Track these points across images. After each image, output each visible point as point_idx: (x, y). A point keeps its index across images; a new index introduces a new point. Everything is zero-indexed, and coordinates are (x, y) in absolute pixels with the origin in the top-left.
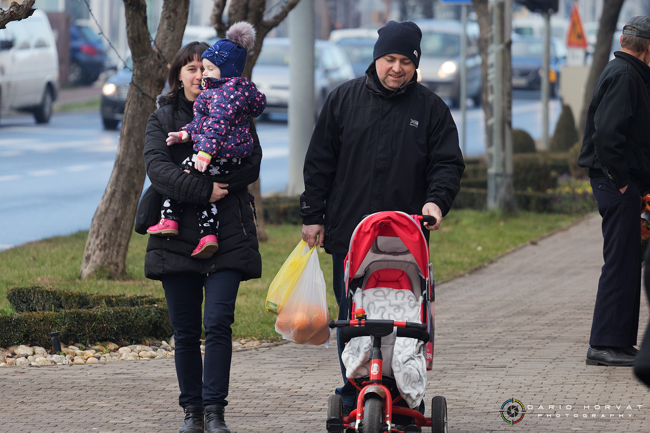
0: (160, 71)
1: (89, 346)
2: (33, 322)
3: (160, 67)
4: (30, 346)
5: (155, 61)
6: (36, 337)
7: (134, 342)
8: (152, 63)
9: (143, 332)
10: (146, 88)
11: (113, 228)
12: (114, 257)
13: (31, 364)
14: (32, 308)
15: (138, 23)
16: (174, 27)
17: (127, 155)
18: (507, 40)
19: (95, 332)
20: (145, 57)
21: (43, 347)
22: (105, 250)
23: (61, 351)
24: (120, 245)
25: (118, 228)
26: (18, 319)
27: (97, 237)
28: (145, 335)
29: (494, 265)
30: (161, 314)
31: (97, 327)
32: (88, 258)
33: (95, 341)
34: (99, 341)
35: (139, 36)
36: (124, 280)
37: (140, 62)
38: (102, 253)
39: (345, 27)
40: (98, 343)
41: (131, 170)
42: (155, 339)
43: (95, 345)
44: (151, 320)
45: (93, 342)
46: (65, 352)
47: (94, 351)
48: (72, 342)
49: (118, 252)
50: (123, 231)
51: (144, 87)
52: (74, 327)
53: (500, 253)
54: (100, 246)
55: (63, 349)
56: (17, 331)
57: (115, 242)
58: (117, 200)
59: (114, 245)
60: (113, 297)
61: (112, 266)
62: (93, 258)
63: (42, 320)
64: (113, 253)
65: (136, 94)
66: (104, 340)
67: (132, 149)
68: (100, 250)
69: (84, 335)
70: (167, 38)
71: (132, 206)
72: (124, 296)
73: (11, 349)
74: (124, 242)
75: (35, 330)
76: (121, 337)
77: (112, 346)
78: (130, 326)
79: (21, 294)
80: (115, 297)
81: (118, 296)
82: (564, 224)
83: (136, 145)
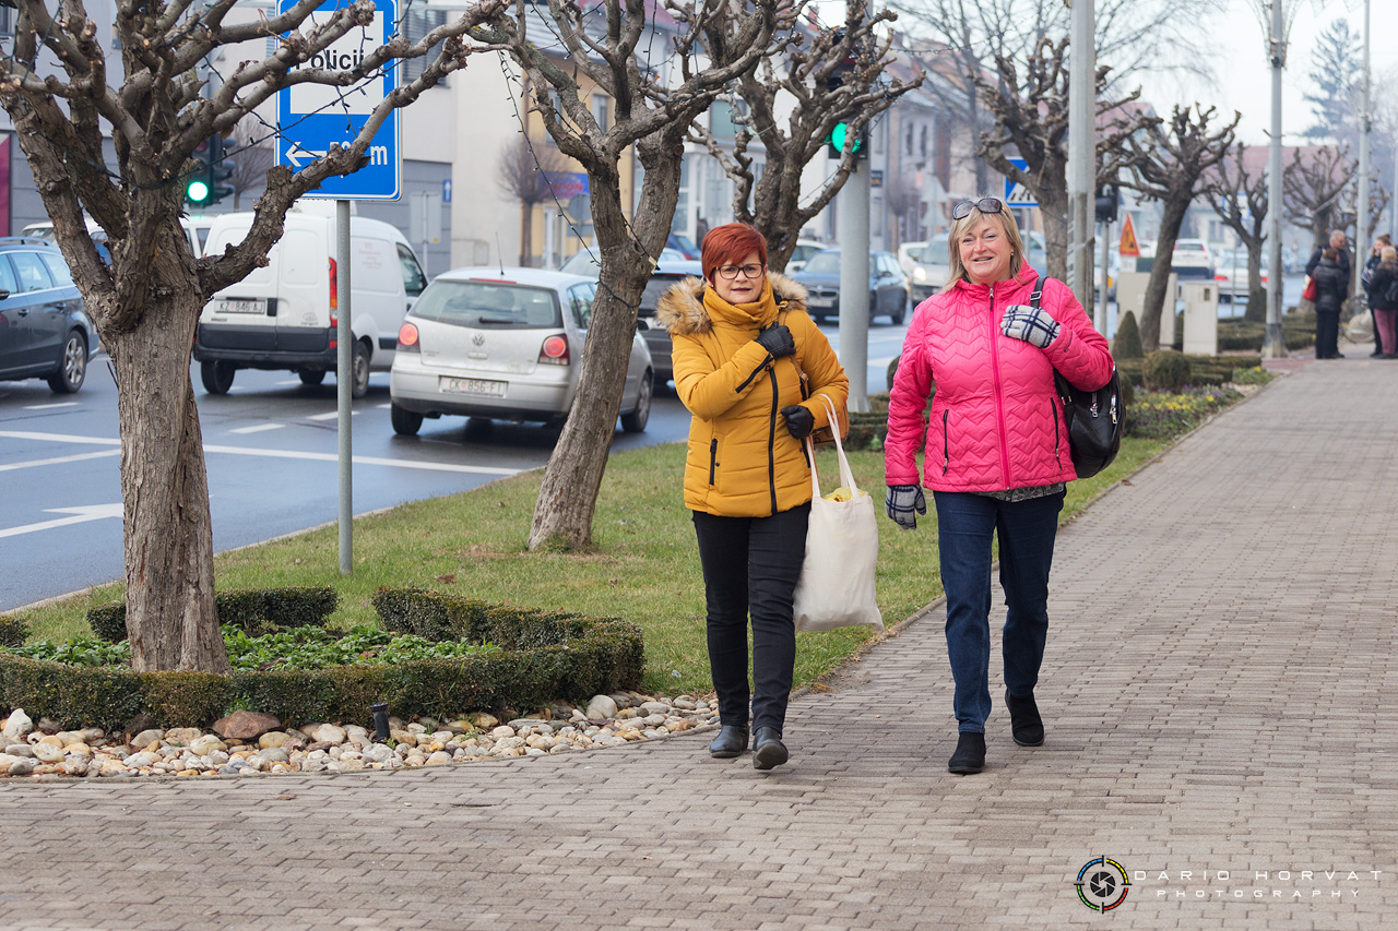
0: (639, 266)
1: (447, 721)
2: (346, 685)
3: (639, 261)
4: (341, 725)
5: (630, 252)
6: (352, 710)
7: (524, 713)
8: (627, 255)
9: (542, 695)
10: (619, 290)
11: (573, 481)
12: (574, 520)
13: (326, 768)
14: (407, 622)
15: (607, 200)
16: (659, 206)
17: (592, 381)
18: (1089, 238)
19: (455, 698)
20: (617, 247)
21: (363, 726)
22: (561, 511)
23: (389, 736)
24: (582, 504)
25: (580, 481)
26: (319, 680)
27: (551, 493)
28: (546, 699)
29: (1085, 518)
30: (574, 662)
31: (459, 689)
32: (538, 521)
33: (456, 713)
34: (463, 711)
35: (608, 217)
36: (587, 553)
37: (611, 253)
38: (558, 514)
39: (914, 240)
40: (462, 716)
41: (598, 401)
42: (564, 703)
43: (457, 720)
44: (555, 675)
45: (453, 714)
46: (397, 738)
47: (450, 734)
48: (416, 716)
49: (579, 514)
50: (586, 485)
51: (616, 288)
52: (418, 691)
53: (1089, 500)
54: (555, 506)
55: (395, 733)
56: (317, 701)
57: (576, 499)
58: (579, 443)
59: (574, 504)
60: (520, 613)
61: (571, 533)
62: (545, 522)
63: (362, 682)
64: (572, 516)
65: (605, 297)
66: (472, 710)
67: (600, 374)
68: (555, 511)
69: (436, 704)
70: (649, 221)
71: (599, 451)
72: (539, 611)
73: (308, 730)
74: (587, 501)
75: (350, 698)
76: (505, 702)
77: (487, 720)
78: (518, 685)
79: (392, 600)
80: (524, 614)
81: (529, 613)
82: (1155, 453)
83: (604, 368)
